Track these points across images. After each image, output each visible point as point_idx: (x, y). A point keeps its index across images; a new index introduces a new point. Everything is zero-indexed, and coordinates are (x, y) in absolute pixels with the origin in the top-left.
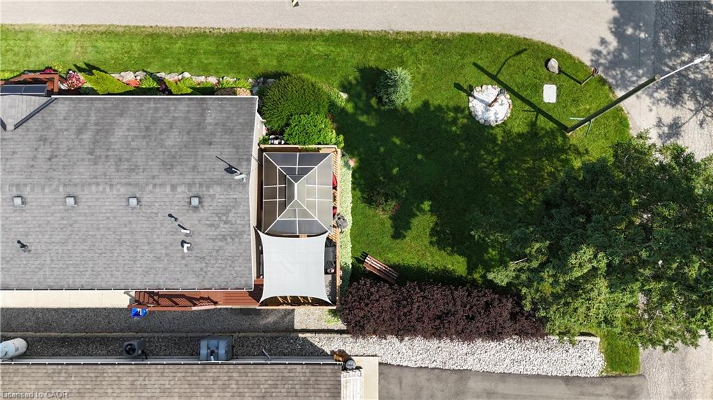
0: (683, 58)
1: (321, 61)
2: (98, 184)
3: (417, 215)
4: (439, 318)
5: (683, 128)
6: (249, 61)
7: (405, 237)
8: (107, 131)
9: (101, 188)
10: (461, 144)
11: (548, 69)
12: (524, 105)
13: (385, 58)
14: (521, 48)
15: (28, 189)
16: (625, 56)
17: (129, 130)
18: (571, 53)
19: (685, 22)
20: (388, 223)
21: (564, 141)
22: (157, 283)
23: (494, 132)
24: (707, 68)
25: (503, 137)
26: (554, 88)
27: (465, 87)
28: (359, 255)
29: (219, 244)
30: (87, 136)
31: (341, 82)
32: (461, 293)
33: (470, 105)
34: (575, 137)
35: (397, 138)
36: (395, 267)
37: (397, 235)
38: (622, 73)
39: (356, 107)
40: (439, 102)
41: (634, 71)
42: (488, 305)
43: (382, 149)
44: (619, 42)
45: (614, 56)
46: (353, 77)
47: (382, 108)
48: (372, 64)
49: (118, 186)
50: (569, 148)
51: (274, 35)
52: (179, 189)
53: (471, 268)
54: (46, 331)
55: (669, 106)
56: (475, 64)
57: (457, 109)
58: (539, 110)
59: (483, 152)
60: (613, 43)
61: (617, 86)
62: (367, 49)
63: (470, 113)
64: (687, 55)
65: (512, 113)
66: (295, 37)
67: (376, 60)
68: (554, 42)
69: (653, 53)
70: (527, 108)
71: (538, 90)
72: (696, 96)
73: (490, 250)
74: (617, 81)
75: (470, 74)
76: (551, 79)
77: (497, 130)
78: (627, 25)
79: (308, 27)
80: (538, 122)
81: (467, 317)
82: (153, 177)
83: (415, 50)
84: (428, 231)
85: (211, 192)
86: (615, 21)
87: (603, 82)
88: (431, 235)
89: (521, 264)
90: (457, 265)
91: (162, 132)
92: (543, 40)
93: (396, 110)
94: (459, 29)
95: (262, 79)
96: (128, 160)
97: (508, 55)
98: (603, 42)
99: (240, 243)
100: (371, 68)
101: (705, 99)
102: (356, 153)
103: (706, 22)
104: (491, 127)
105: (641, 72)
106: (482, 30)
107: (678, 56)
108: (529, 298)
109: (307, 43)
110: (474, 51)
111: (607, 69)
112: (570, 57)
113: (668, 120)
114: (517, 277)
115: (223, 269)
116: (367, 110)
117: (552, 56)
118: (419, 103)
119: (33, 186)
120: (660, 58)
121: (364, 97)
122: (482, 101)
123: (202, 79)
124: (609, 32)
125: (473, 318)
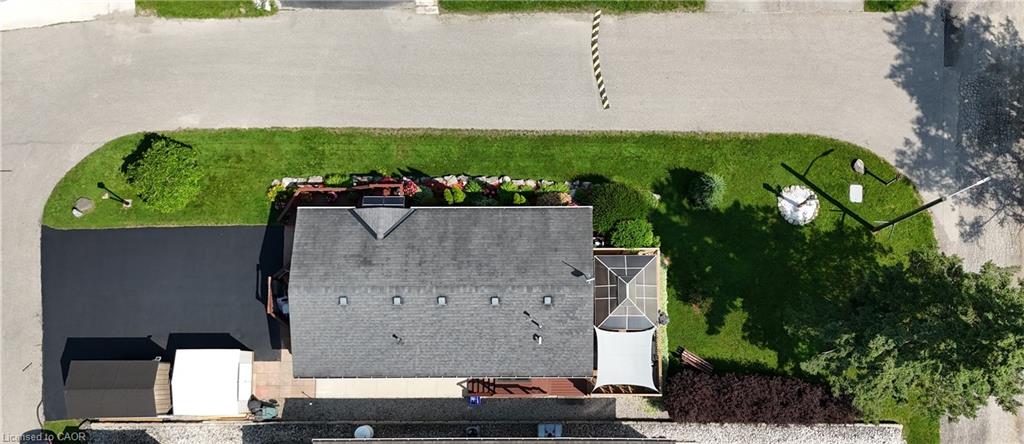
0: (986, 159)
1: (633, 163)
2: (465, 286)
3: (730, 312)
4: (756, 404)
5: (985, 227)
6: (564, 164)
7: (719, 332)
8: (465, 239)
9: (468, 289)
10: (772, 243)
11: (854, 169)
12: (831, 205)
13: (695, 159)
14: (829, 149)
15: (406, 290)
16: (929, 156)
17: (484, 238)
18: (877, 153)
19: (988, 123)
20: (703, 320)
21: (869, 239)
22: (510, 372)
23: (802, 231)
24: (1009, 168)
25: (811, 236)
26: (860, 187)
27: (774, 188)
28: (675, 349)
29: (567, 337)
30: (448, 244)
31: (653, 183)
32: (776, 382)
33: (779, 205)
34: (879, 237)
35: (709, 237)
36: (709, 360)
37: (712, 331)
38: (926, 173)
39: (668, 208)
40: (749, 202)
41: (938, 171)
42: (800, 393)
43: (695, 248)
44: (923, 143)
45: (918, 156)
46: (664, 177)
47: (694, 208)
48: (682, 165)
49: (483, 288)
50: (875, 247)
51: (586, 137)
52: (534, 291)
53: (782, 362)
54: (386, 419)
55: (971, 206)
56: (783, 165)
57: (768, 209)
58: (845, 210)
59: (792, 251)
60: (918, 144)
61: (921, 185)
62: (677, 150)
63: (779, 213)
64: (990, 155)
65: (819, 215)
66: (606, 139)
67: (686, 161)
68: (860, 144)
69: (956, 154)
70: (834, 207)
71: (845, 190)
72: (997, 195)
73: (800, 344)
74: (921, 182)
75: (778, 175)
76: (857, 180)
77: (806, 229)
78: (930, 125)
79: (619, 129)
80: (845, 221)
81: (782, 403)
82: (511, 280)
83: (724, 151)
84: (740, 327)
85: (562, 292)
86: (919, 121)
87: (907, 181)
88: (744, 330)
89: (830, 354)
90: (769, 358)
91: (512, 240)
92: (848, 140)
93: (708, 210)
94: (767, 130)
95: (578, 182)
96: (487, 265)
97: (816, 156)
98: (908, 142)
99: (584, 337)
100: (681, 169)
101: (1006, 199)
102: (670, 252)
103: (1009, 123)
104: (799, 226)
105: (944, 172)
106: (789, 131)
107: (981, 157)
108: (838, 385)
109: (619, 144)
110: (782, 152)
111: (911, 169)
112: (876, 157)
113: (969, 219)
114: (828, 366)
115: (568, 359)
116: (680, 210)
117: (859, 157)
118: (730, 203)
119: (410, 288)
120: (964, 158)
121: (675, 197)
122: (790, 201)
123: (521, 182)
124: (913, 134)
125: (787, 404)
